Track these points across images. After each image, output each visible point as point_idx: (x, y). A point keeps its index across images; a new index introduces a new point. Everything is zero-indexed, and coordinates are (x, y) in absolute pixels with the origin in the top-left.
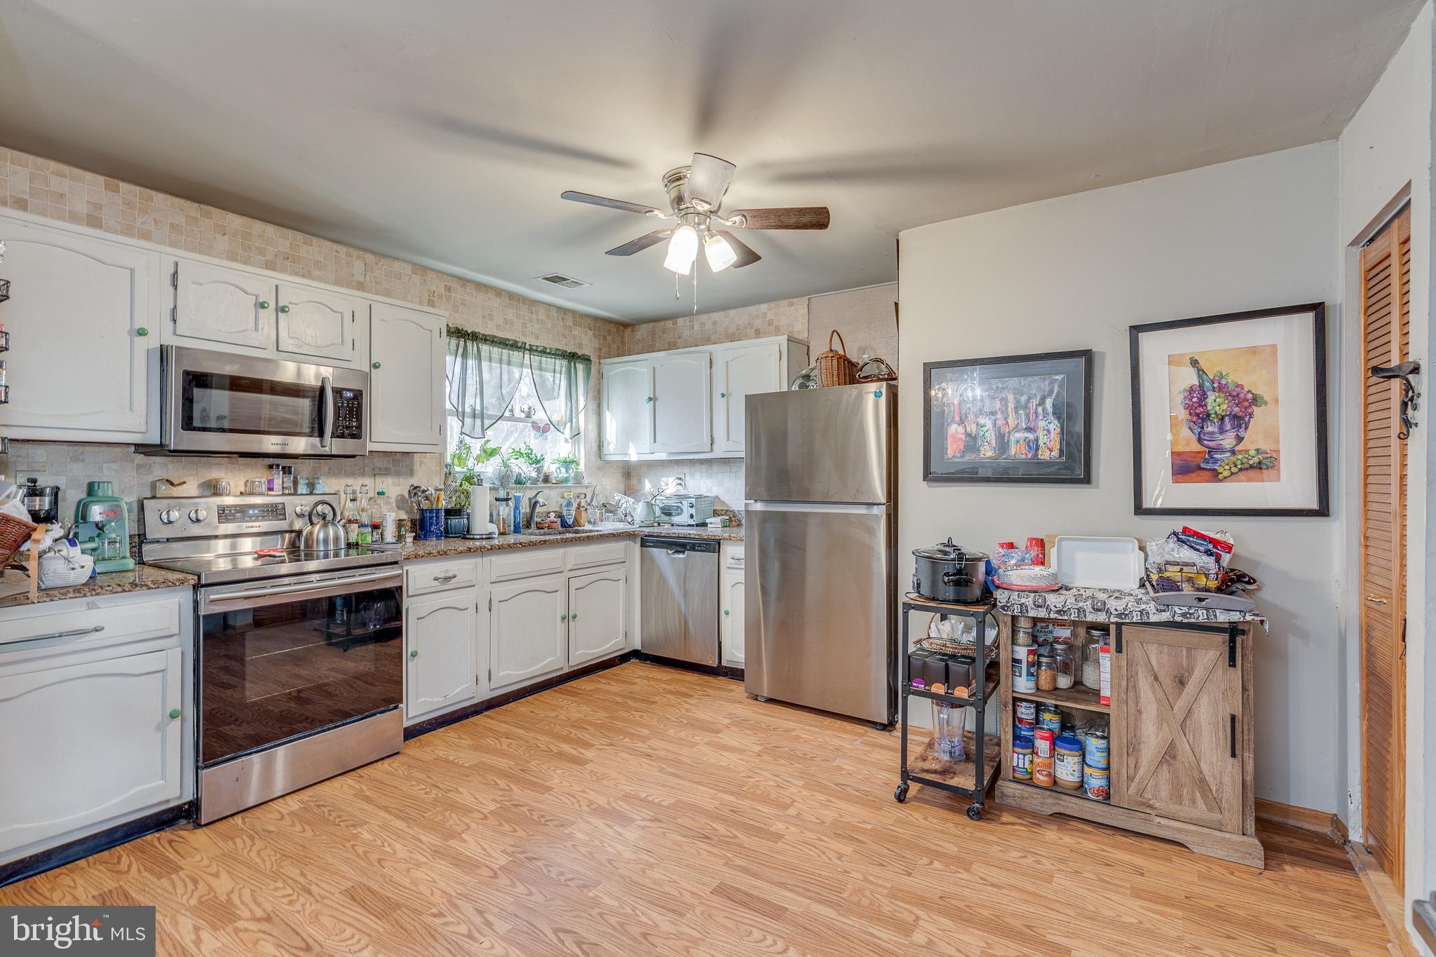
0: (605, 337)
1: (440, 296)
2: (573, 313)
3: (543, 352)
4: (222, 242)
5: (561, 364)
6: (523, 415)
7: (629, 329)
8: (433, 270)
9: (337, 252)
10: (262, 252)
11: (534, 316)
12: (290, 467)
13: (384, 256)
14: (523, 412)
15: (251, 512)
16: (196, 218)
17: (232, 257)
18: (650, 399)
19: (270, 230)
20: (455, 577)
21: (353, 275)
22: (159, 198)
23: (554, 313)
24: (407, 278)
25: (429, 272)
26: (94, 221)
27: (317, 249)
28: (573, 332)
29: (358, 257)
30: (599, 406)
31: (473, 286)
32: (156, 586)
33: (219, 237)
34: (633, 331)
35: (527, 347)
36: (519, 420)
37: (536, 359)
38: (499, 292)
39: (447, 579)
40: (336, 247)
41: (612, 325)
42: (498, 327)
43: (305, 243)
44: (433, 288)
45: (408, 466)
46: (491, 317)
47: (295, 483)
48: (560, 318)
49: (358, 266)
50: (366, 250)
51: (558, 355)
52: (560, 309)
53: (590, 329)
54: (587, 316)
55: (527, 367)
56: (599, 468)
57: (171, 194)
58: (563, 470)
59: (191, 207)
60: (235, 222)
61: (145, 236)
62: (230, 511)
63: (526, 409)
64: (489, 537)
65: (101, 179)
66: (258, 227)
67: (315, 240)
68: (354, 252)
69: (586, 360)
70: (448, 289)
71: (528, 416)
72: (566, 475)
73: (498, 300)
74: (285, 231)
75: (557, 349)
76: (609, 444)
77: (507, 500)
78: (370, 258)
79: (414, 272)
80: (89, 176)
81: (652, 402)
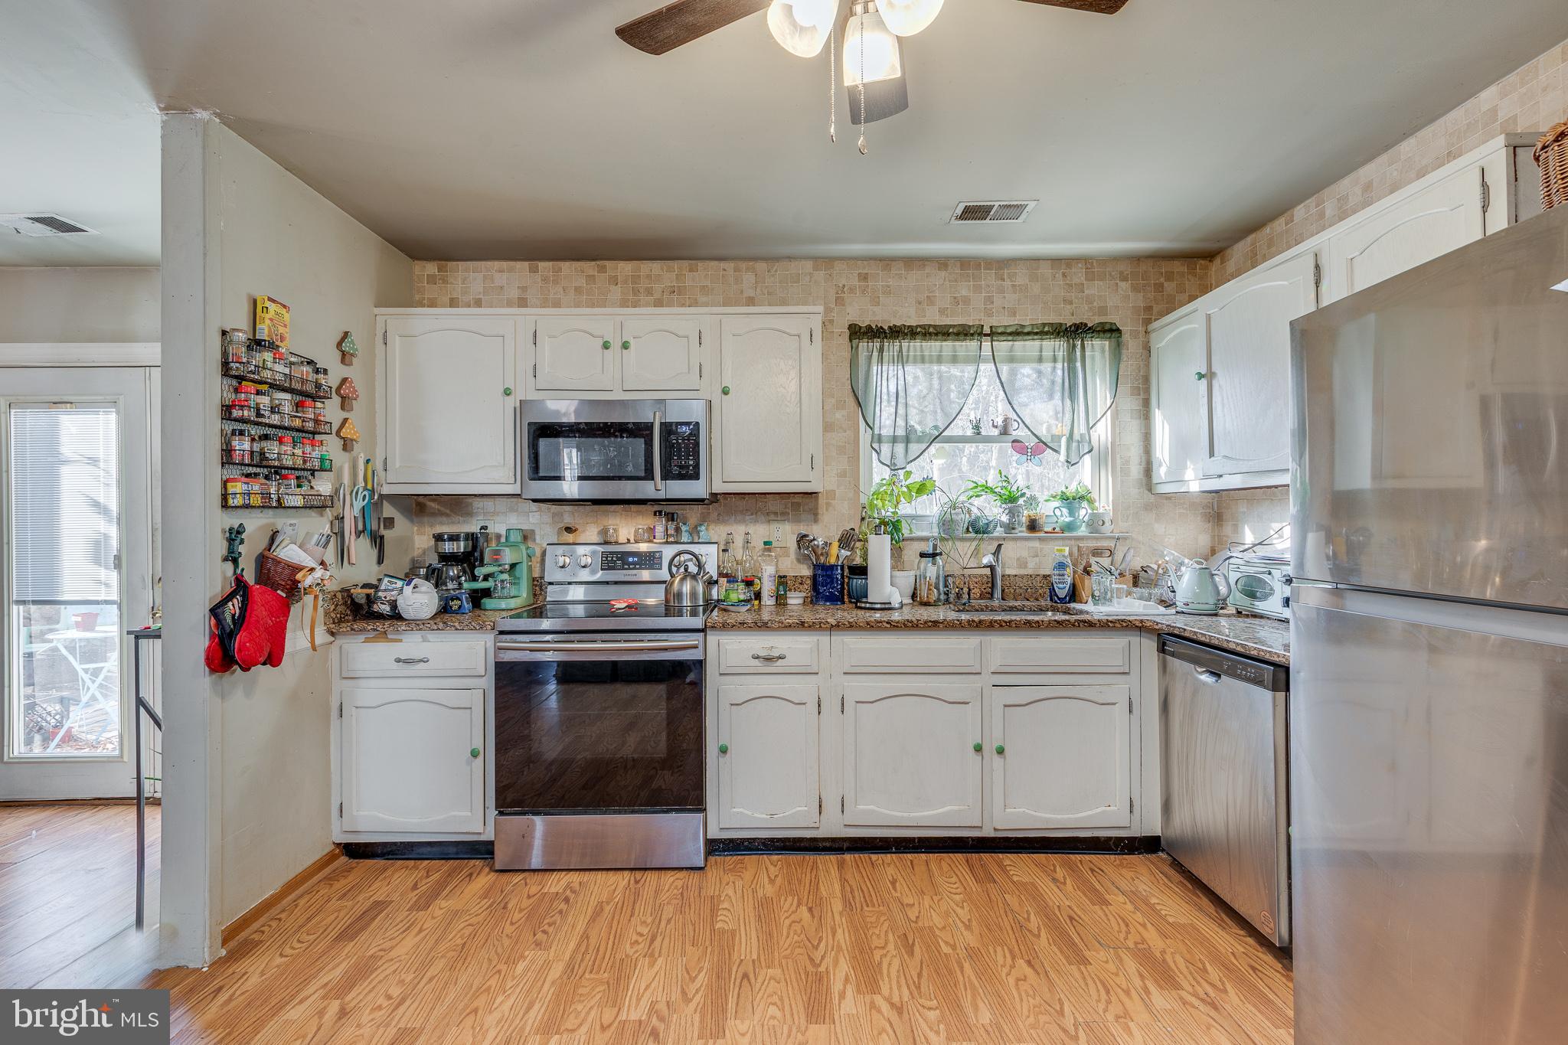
0: (1159, 288)
1: (852, 290)
2: (1086, 261)
3: (1018, 333)
4: (616, 292)
5: (1055, 346)
6: (996, 432)
7: (1217, 261)
8: (842, 259)
9: (725, 270)
10: (649, 292)
11: (1008, 283)
12: (673, 514)
13: (777, 259)
14: (996, 427)
15: (631, 559)
16: (594, 276)
17: (624, 304)
18: (1201, 376)
19: (656, 267)
20: (780, 658)
21: (742, 292)
22: (566, 266)
23: (1046, 270)
24: (807, 278)
25: (836, 263)
26: (522, 303)
27: (704, 274)
28: (1086, 292)
29: (748, 269)
30: (1146, 403)
31: (902, 264)
32: (461, 628)
33: (613, 288)
34: (1222, 263)
35: (987, 330)
36: (988, 440)
37: (1003, 346)
38: (942, 262)
39: (769, 659)
40: (722, 264)
41: (1176, 263)
42: (942, 311)
43: (691, 270)
44: (843, 281)
45: (811, 510)
46: (930, 301)
47: (678, 530)
48: (1059, 276)
49: (748, 278)
50: (755, 259)
51: (1047, 333)
52: (1057, 261)
53: (1124, 279)
54: (1116, 259)
55: (986, 361)
56: (1148, 507)
57: (573, 260)
58: (1065, 511)
59: (589, 267)
60: (625, 268)
61: (557, 304)
62: (612, 557)
63: (1000, 423)
64: (887, 608)
65: (526, 264)
66: (646, 267)
67: (700, 264)
68: (743, 265)
69: (1111, 331)
70: (864, 277)
71: (1005, 432)
72: (1068, 519)
73: (943, 273)
74: (670, 263)
75: (1044, 325)
76: (1160, 465)
77: (934, 555)
78: (761, 266)
79: (816, 268)
80: (519, 265)
81: (1204, 381)
